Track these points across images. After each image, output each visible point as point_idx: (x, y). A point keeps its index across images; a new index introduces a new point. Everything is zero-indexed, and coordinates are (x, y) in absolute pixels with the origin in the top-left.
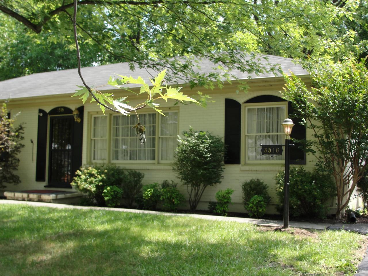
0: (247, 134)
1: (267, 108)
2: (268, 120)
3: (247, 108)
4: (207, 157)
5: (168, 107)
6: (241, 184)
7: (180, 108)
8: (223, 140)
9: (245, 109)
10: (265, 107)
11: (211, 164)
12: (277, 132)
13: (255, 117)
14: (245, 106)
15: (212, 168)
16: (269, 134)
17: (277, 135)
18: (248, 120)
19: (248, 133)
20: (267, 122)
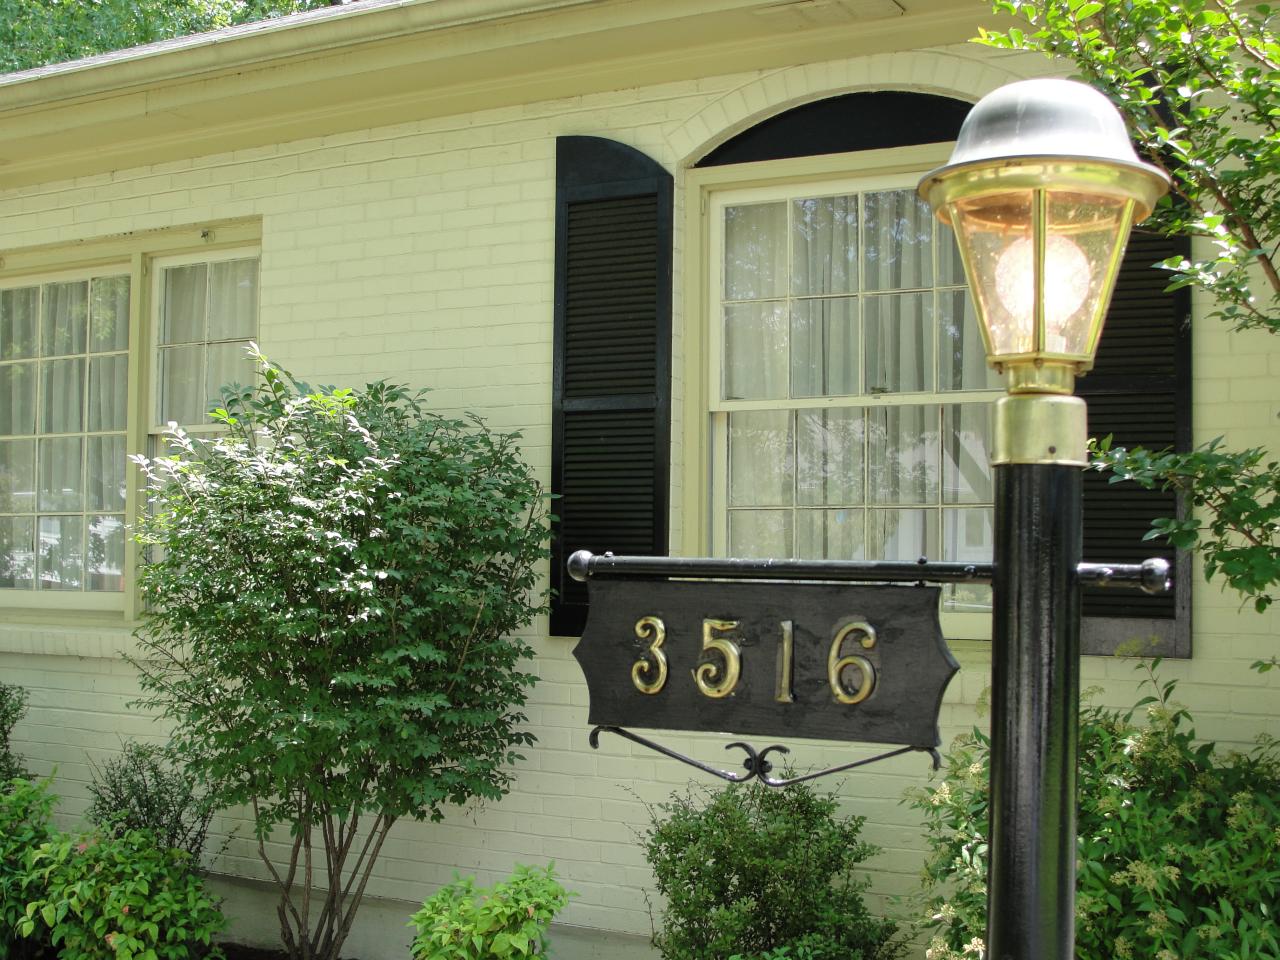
0: (717, 404)
1: (872, 197)
2: (886, 288)
3: (719, 203)
4: (356, 602)
5: (194, 226)
6: (644, 824)
7: (266, 221)
8: (536, 457)
9: (704, 212)
10: (860, 187)
11: (390, 657)
12: (958, 386)
13: (786, 270)
14: (708, 191)
15: (401, 690)
16: (885, 400)
17: (957, 408)
18: (728, 294)
19: (729, 397)
20: (873, 304)
